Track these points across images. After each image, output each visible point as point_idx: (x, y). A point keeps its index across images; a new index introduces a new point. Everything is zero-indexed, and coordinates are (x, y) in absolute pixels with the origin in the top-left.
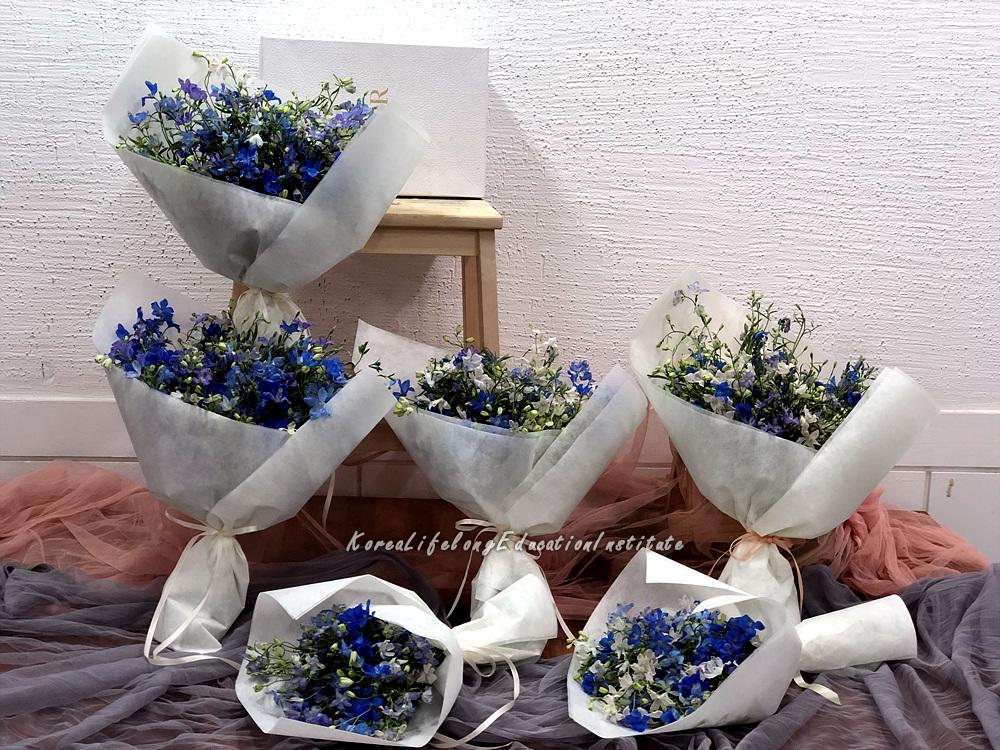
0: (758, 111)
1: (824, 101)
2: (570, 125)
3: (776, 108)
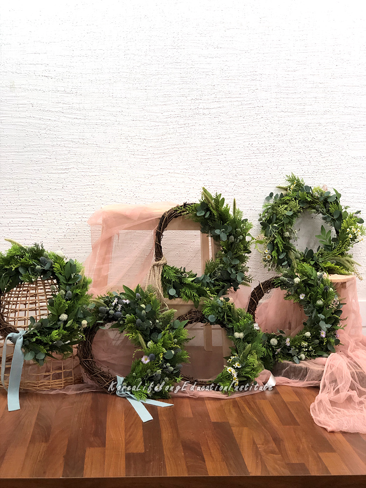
0: (328, 167)
1: (357, 162)
2: (246, 175)
3: (336, 166)
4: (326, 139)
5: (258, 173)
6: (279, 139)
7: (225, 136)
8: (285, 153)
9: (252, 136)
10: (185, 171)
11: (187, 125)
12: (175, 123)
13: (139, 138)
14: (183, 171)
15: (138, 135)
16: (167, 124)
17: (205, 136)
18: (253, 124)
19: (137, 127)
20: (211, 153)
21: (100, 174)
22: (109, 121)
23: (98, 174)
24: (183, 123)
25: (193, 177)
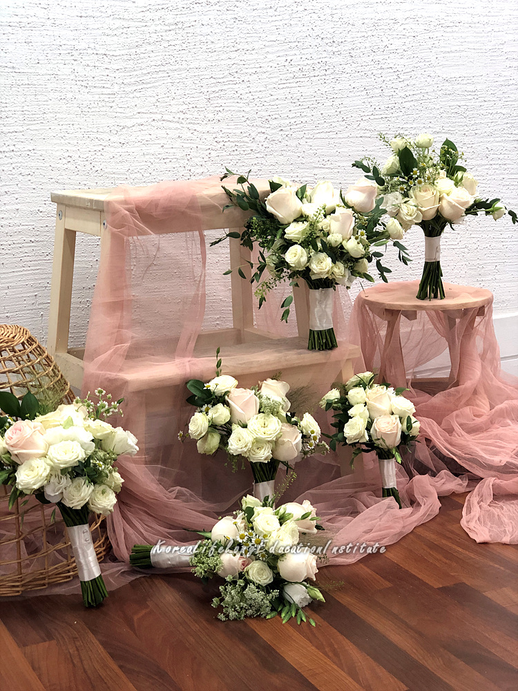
0: (409, 99)
1: (450, 88)
2: (282, 119)
3: (421, 96)
4: (404, 47)
5: (303, 115)
6: (335, 50)
7: (246, 47)
8: (344, 75)
9: (290, 44)
10: (182, 116)
11: (180, 26)
12: (158, 22)
13: (95, 52)
14: (178, 116)
15: (92, 46)
16: (144, 24)
17: (212, 46)
18: (291, 22)
19: (89, 32)
20: (225, 80)
21: (25, 128)
22: (34, 19)
23: (21, 129)
24: (171, 21)
25: (195, 127)
